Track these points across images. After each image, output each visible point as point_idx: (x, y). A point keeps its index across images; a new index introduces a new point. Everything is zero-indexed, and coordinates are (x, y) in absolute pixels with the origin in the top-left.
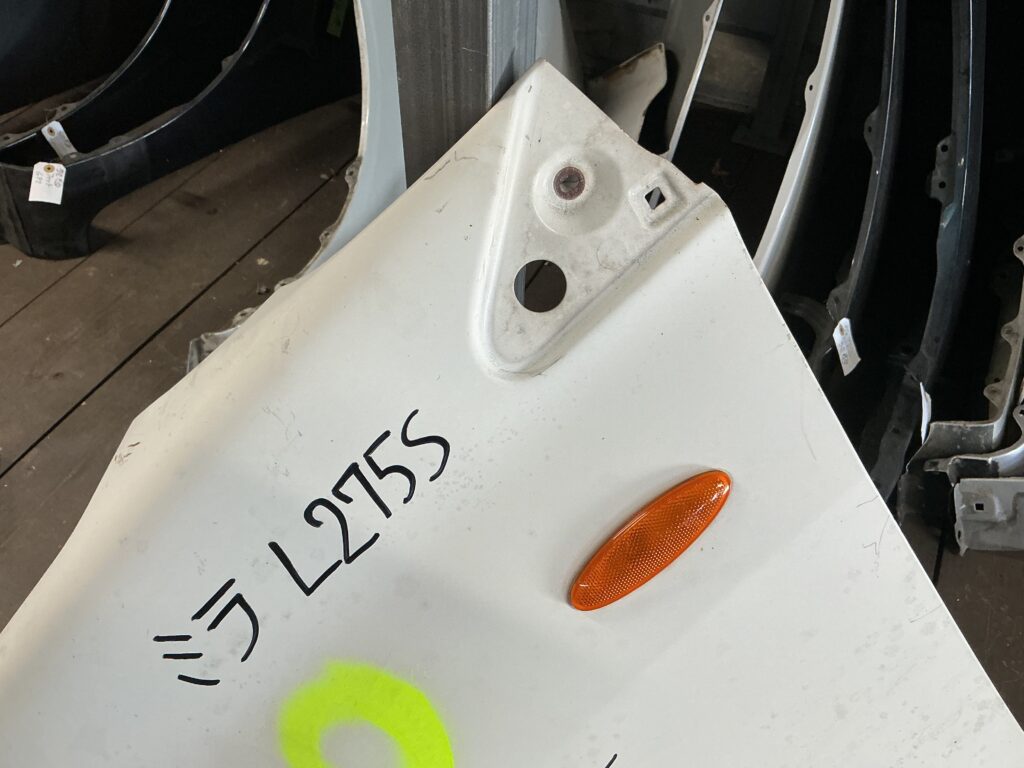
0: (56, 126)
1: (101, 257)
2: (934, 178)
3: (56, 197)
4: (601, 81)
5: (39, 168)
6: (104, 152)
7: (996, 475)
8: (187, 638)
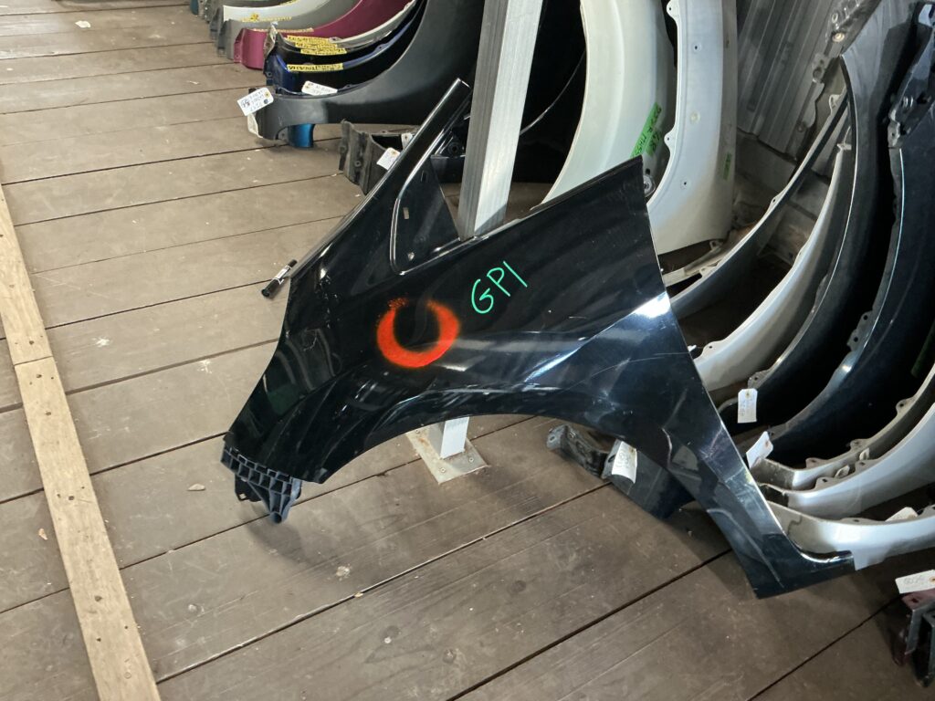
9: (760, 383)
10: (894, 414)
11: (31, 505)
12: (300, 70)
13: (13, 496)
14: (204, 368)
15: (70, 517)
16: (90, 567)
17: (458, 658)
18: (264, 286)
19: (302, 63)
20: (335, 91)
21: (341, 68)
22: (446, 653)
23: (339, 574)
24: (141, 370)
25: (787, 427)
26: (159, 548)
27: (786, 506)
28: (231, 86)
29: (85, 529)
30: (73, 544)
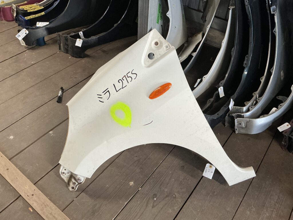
0: (81, 33)
1: (85, 59)
2: (244, 62)
3: (80, 46)
4: (190, 38)
5: (78, 40)
6: (90, 39)
7: (243, 118)
8: (101, 95)
9: (223, 84)
10: (261, 82)
11: (19, 203)
12: (30, 18)
13: (11, 202)
14: (51, 134)
15: (36, 201)
16: (52, 215)
17: (177, 196)
18: (56, 99)
19: (30, 16)
20: (48, 23)
21: (44, 14)
22: (173, 196)
23: (131, 185)
24: (30, 143)
25: (235, 95)
26: (71, 200)
27: (244, 118)
28: (5, 30)
29: (43, 203)
30: (42, 210)
